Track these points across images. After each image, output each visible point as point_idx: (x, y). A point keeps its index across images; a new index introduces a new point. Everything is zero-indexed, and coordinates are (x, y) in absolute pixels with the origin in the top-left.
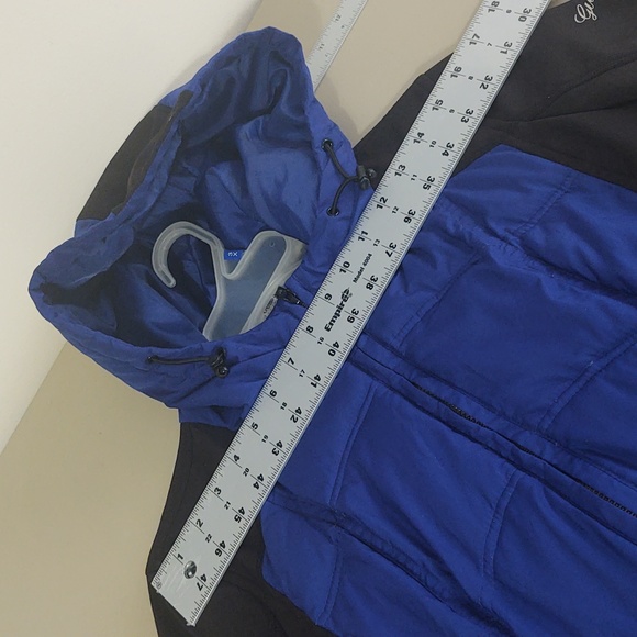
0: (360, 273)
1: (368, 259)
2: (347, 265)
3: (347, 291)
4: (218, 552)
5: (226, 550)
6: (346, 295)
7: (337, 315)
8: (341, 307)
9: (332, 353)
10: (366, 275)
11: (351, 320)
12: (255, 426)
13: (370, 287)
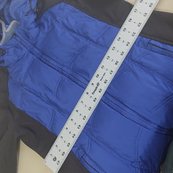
0: (102, 78)
1: (104, 74)
2: (98, 75)
3: (98, 83)
4: (63, 155)
5: (65, 154)
6: (98, 84)
7: (95, 90)
8: (97, 88)
9: (94, 101)
10: (104, 79)
11: (100, 92)
12: (72, 120)
13: (105, 83)
